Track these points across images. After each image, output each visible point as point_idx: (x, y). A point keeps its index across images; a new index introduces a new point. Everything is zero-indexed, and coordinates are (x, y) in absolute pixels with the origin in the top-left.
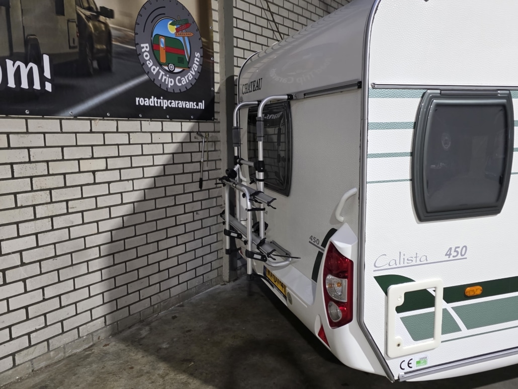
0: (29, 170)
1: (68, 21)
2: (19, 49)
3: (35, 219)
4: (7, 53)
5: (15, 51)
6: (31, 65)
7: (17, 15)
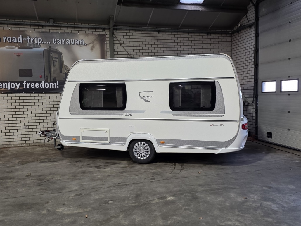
0: (53, 103)
1: (63, 74)
2: (52, 81)
4: (50, 82)
5: (51, 81)
6: (54, 83)
7: (52, 75)
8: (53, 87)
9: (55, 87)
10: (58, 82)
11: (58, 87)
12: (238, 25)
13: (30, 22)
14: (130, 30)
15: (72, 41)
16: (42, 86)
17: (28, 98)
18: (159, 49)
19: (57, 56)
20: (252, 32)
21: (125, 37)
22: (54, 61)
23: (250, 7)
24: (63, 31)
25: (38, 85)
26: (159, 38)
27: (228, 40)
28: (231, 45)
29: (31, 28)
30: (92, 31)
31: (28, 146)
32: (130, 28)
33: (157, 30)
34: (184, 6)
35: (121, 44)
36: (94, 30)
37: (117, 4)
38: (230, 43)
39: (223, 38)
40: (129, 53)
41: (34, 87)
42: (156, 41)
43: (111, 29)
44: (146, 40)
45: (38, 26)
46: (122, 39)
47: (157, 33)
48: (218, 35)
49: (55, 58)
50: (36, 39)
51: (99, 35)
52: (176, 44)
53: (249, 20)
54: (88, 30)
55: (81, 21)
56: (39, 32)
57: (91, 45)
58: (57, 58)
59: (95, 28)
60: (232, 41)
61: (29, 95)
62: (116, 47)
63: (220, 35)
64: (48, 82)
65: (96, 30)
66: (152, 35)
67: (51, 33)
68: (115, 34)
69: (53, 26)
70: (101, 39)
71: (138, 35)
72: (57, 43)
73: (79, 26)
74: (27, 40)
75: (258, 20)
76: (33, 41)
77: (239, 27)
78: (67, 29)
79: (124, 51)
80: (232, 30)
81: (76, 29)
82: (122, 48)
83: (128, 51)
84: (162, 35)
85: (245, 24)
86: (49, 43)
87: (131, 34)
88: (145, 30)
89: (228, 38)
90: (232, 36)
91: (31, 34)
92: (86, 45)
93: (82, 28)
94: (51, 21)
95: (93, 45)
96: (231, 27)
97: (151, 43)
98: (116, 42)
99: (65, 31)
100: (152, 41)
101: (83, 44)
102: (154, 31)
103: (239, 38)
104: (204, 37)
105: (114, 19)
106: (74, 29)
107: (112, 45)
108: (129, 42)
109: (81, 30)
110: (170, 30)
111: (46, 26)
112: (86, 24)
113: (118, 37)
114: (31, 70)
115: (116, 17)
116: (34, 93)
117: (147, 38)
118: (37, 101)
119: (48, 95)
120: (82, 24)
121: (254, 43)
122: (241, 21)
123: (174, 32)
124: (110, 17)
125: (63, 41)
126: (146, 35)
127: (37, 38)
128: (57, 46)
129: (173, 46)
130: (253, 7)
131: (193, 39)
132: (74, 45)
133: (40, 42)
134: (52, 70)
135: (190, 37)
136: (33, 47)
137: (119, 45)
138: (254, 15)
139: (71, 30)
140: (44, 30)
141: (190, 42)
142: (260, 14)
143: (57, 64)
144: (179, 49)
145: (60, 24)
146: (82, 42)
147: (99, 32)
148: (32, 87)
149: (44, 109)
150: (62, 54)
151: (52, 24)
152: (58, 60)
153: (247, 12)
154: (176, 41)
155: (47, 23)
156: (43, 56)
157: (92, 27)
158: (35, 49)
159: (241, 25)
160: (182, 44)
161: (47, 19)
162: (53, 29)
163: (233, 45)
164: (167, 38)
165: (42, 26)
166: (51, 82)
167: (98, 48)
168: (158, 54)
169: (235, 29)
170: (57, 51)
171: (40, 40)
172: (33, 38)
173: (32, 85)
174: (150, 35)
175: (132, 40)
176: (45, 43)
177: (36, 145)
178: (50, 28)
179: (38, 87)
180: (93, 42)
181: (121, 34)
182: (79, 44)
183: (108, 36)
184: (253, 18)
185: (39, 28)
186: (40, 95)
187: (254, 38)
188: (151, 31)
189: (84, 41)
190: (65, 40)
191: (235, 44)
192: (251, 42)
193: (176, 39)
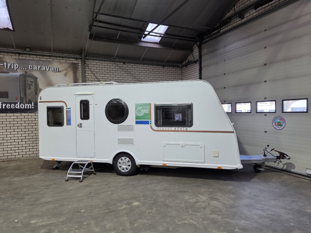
0: (28, 122)
2: (28, 102)
3: (29, 131)
6: (30, 104)
7: (28, 97)
8: (28, 108)
9: (31, 108)
10: (33, 103)
11: (33, 108)
12: (186, 61)
13: (8, 50)
14: (99, 60)
15: (48, 67)
16: (18, 106)
17: (4, 117)
18: (124, 77)
19: (33, 80)
20: (197, 66)
21: (95, 66)
22: (29, 84)
23: (195, 47)
24: (39, 58)
25: (14, 105)
26: (124, 68)
27: (178, 72)
28: (181, 76)
29: (8, 55)
30: (66, 60)
31: (2, 162)
32: (100, 59)
33: (122, 61)
34: (145, 43)
35: (91, 72)
36: (68, 59)
37: (88, 39)
38: (181, 74)
39: (175, 70)
40: (99, 79)
41: (10, 107)
42: (122, 70)
43: (83, 59)
44: (114, 69)
45: (15, 53)
46: (92, 68)
47: (123, 64)
48: (172, 68)
49: (31, 82)
50: (12, 65)
51: (72, 63)
52: (139, 73)
53: (194, 57)
54: (62, 59)
55: (56, 51)
56: (16, 59)
57: (65, 72)
58: (33, 82)
59: (69, 58)
60: (182, 73)
61: (5, 115)
62: (87, 74)
63: (173, 68)
64: (24, 103)
65: (70, 59)
66: (119, 65)
67: (28, 60)
68: (87, 63)
69: (30, 54)
70: (74, 68)
71: (106, 64)
72: (33, 69)
73: (54, 55)
74: (4, 65)
75: (201, 57)
76: (10, 66)
77: (187, 62)
78: (42, 57)
79: (94, 77)
80: (182, 64)
81: (50, 58)
82: (93, 75)
83: (98, 77)
84: (127, 66)
85: (192, 60)
86: (26, 69)
87: (101, 64)
88: (112, 61)
89: (179, 70)
90: (182, 69)
91: (8, 61)
92: (60, 71)
93: (56, 57)
94: (28, 50)
95: (67, 72)
96: (181, 62)
97: (118, 72)
98: (87, 70)
99: (41, 59)
100: (119, 70)
101: (57, 70)
102: (120, 62)
103: (187, 70)
104: (160, 69)
105: (86, 51)
106: (49, 58)
107: (84, 72)
108: (98, 71)
109: (56, 58)
110: (133, 62)
111: (22, 54)
112: (60, 54)
113: (89, 65)
114: (7, 92)
115: (87, 49)
116: (10, 113)
117: (114, 67)
118: (13, 120)
119: (23, 114)
120: (57, 54)
121: (198, 75)
122: (189, 57)
123: (137, 64)
124: (82, 49)
125: (39, 67)
126: (113, 65)
127: (14, 64)
128: (33, 72)
129: (136, 75)
130: (197, 47)
131: (152, 70)
132: (49, 71)
133: (17, 68)
134: (28, 92)
135: (150, 68)
136: (9, 72)
137: (90, 72)
138: (198, 54)
139: (47, 58)
140: (20, 57)
141: (150, 72)
142: (203, 53)
143: (33, 87)
144: (141, 78)
145: (36, 52)
146: (56, 69)
147: (72, 61)
148: (7, 107)
149: (19, 128)
150: (38, 79)
151: (28, 53)
152: (33, 84)
153: (193, 51)
154: (138, 71)
155: (24, 51)
156: (19, 80)
157: (66, 56)
158: (11, 74)
159: (188, 61)
160: (143, 74)
161: (24, 48)
162: (30, 57)
163: (182, 76)
164: (131, 68)
165: (19, 54)
166: (26, 103)
167: (71, 74)
168: (123, 81)
169: (184, 63)
170: (33, 76)
171: (17, 66)
172: (10, 64)
173: (8, 106)
174: (117, 65)
175: (101, 68)
176: (21, 68)
177: (11, 160)
178: (27, 56)
179: (14, 107)
180: (66, 69)
181: (92, 63)
182: (53, 70)
183: (80, 65)
184: (197, 56)
185: (16, 55)
186: (15, 114)
187: (198, 71)
188: (117, 62)
189: (58, 68)
190: (40, 66)
191: (184, 75)
192: (196, 74)
193: (138, 69)
